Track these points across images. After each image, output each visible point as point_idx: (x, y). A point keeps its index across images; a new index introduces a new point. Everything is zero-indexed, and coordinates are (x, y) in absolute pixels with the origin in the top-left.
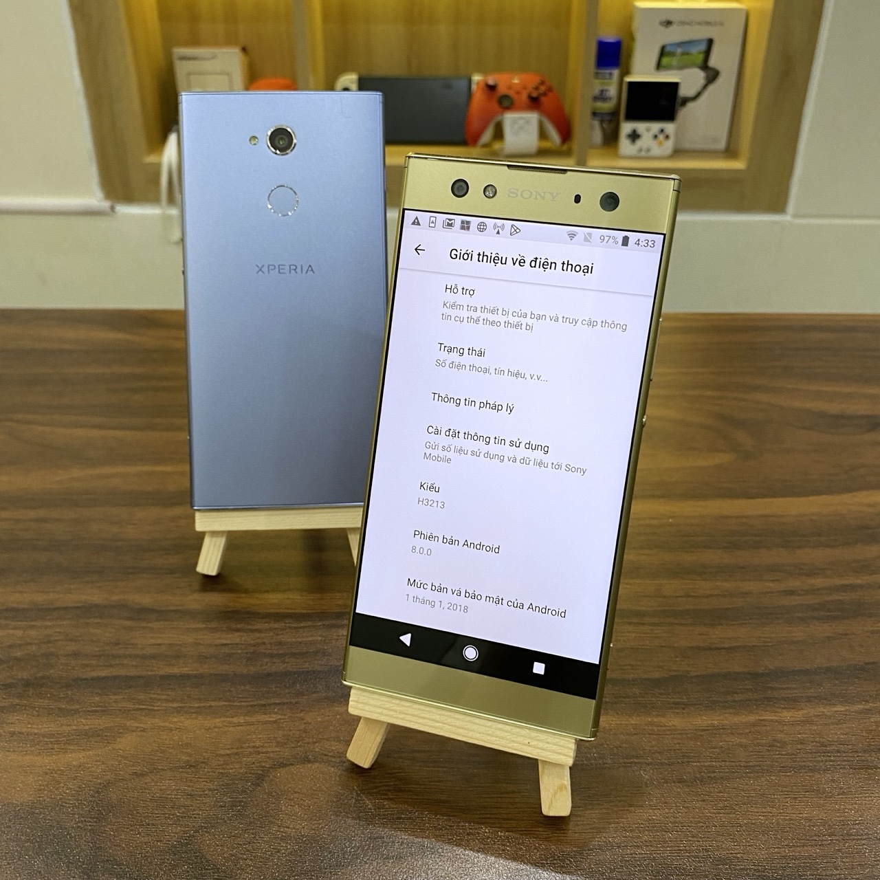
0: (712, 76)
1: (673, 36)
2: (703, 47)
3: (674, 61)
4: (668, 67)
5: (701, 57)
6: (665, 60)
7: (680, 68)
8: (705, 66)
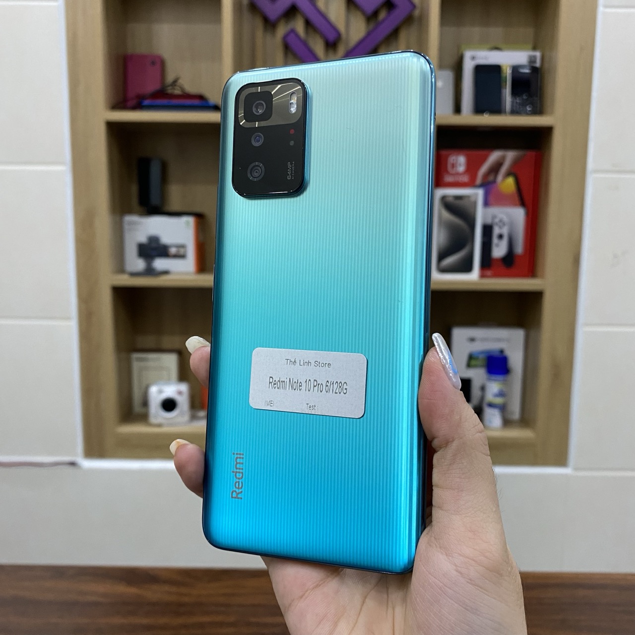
1: (477, 347)
3: (478, 362)
4: (475, 366)
6: (473, 362)
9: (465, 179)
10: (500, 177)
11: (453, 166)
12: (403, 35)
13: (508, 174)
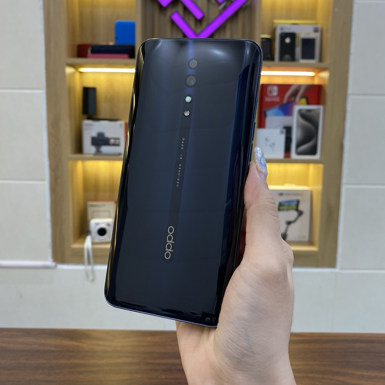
0: (300, 213)
1: (284, 199)
2: (295, 203)
3: (285, 208)
4: (283, 210)
5: (295, 207)
6: (281, 208)
7: (288, 210)
8: (297, 210)
9: (277, 100)
10: (297, 99)
11: (271, 92)
12: (241, 16)
13: (302, 97)
